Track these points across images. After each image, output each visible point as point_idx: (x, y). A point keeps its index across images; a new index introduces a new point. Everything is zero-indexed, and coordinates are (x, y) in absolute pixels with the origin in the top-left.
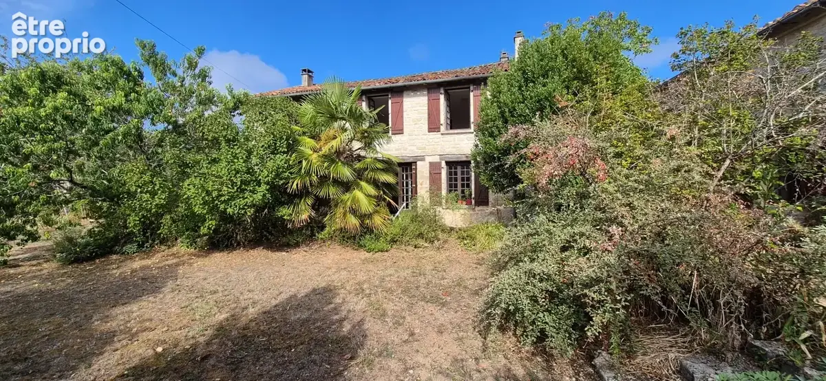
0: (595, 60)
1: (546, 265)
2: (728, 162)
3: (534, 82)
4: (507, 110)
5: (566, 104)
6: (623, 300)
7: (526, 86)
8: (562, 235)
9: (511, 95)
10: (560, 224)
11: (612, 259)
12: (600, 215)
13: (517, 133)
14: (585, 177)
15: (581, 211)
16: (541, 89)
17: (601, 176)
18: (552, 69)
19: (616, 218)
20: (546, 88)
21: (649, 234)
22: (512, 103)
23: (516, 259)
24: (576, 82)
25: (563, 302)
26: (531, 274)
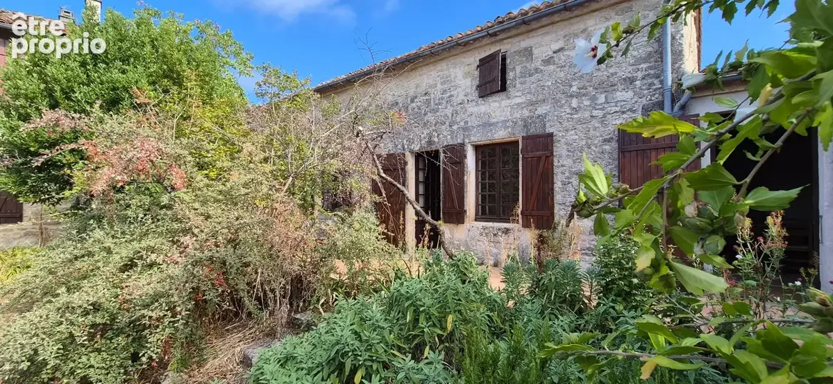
0: (189, 64)
1: (96, 291)
2: (291, 179)
3: (107, 64)
4: (57, 88)
5: (147, 101)
6: (184, 309)
7: (94, 65)
8: (123, 252)
9: (66, 70)
10: (124, 240)
11: (176, 271)
12: (176, 226)
13: (58, 120)
14: (162, 185)
15: (153, 223)
16: (116, 75)
17: (178, 184)
18: (137, 57)
19: (190, 229)
20: (124, 76)
21: (222, 241)
22: (69, 81)
23: (49, 292)
24: (166, 80)
25: (120, 332)
26: (69, 308)
